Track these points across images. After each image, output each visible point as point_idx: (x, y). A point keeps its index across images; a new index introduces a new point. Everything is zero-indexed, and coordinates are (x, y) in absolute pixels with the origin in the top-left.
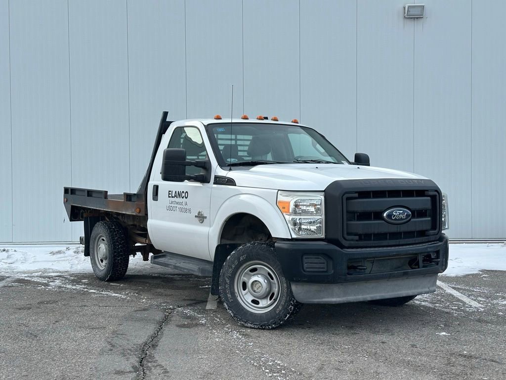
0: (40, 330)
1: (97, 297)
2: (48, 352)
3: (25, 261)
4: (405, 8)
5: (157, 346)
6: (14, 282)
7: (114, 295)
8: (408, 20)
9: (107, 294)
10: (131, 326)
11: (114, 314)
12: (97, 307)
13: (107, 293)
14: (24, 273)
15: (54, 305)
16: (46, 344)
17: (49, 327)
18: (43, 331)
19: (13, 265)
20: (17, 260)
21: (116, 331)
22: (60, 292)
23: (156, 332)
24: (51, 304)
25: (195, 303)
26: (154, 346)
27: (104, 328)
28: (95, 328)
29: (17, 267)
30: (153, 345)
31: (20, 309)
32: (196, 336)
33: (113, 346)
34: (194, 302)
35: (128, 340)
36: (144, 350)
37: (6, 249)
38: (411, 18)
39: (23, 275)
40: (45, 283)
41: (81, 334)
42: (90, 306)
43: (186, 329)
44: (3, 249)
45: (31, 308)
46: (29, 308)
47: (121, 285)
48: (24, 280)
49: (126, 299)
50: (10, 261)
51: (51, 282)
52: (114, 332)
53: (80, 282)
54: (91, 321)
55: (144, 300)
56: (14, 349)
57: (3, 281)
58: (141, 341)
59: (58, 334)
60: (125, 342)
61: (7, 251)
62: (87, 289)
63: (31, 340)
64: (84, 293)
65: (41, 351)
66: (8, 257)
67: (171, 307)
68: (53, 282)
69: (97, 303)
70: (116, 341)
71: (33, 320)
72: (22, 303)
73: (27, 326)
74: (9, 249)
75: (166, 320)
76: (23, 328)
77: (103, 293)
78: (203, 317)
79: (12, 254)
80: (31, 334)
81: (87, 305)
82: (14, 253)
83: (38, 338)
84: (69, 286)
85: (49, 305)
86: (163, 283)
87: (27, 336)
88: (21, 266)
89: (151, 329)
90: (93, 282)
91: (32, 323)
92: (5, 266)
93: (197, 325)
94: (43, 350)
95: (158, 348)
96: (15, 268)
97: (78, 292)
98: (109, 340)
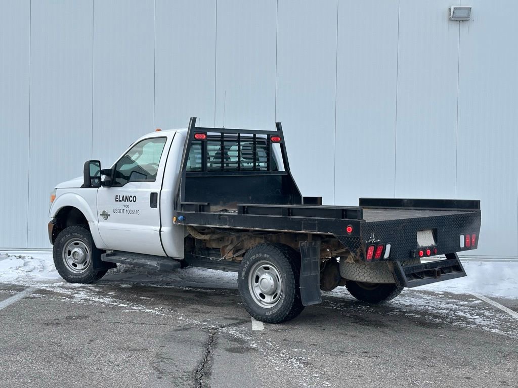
0: (74, 351)
1: (128, 313)
2: (89, 379)
3: (43, 269)
4: (450, 10)
5: (210, 374)
6: (36, 292)
7: (147, 310)
8: (453, 22)
9: (139, 310)
10: (174, 348)
11: (152, 333)
12: (132, 325)
13: (139, 308)
14: (44, 282)
15: (83, 320)
16: (85, 368)
17: (84, 347)
18: (79, 353)
19: (31, 274)
20: (34, 268)
21: (161, 354)
22: (87, 305)
23: (205, 357)
24: (80, 319)
25: (239, 323)
26: (208, 374)
27: (146, 350)
28: (135, 350)
29: (35, 276)
30: (206, 373)
31: (48, 325)
32: (252, 363)
33: (161, 373)
34: (237, 321)
35: (176, 366)
36: (197, 379)
37: (22, 255)
38: (457, 20)
39: (43, 285)
40: (69, 295)
41: (122, 357)
42: (124, 324)
43: (238, 354)
44: (18, 255)
45: (59, 324)
46: (58, 324)
47: (152, 299)
48: (46, 290)
49: (161, 315)
50: (27, 269)
51: (75, 293)
52: (158, 355)
53: (107, 294)
54: (128, 341)
55: (182, 318)
56: (50, 374)
57: (23, 292)
58: (191, 368)
59: (96, 356)
60: (173, 369)
61: (24, 258)
62: (116, 302)
63: (67, 363)
64: (114, 308)
65: (82, 377)
66: (25, 264)
67: (213, 326)
68: (77, 293)
69: (130, 319)
70: (162, 366)
71: (64, 339)
72: (48, 317)
73: (59, 346)
74: (25, 255)
75: (212, 342)
76: (56, 348)
77: (135, 308)
78: (252, 340)
79: (29, 262)
80: (66, 355)
81: (120, 322)
82: (30, 260)
83: (74, 361)
84: (96, 299)
85: (78, 321)
86: (196, 298)
87: (62, 358)
88: (40, 275)
89: (198, 354)
90: (121, 295)
91: (64, 341)
92: (24, 274)
93: (248, 349)
94: (83, 376)
95: (212, 377)
96: (34, 277)
97: (108, 306)
98: (154, 365)
